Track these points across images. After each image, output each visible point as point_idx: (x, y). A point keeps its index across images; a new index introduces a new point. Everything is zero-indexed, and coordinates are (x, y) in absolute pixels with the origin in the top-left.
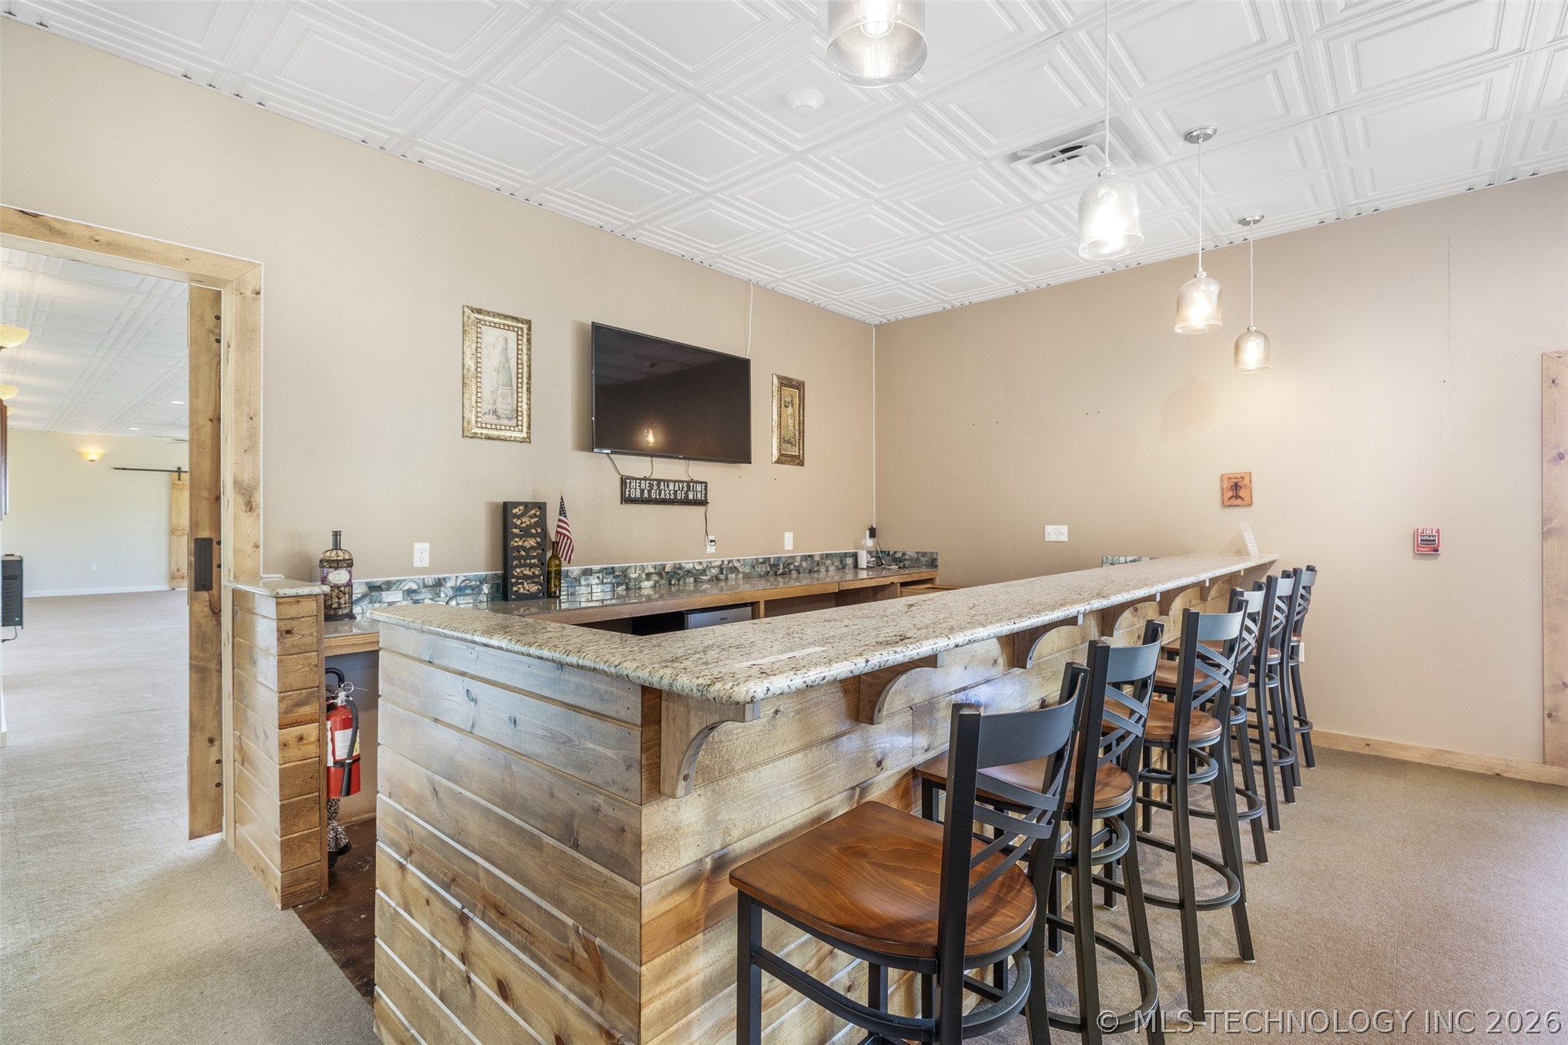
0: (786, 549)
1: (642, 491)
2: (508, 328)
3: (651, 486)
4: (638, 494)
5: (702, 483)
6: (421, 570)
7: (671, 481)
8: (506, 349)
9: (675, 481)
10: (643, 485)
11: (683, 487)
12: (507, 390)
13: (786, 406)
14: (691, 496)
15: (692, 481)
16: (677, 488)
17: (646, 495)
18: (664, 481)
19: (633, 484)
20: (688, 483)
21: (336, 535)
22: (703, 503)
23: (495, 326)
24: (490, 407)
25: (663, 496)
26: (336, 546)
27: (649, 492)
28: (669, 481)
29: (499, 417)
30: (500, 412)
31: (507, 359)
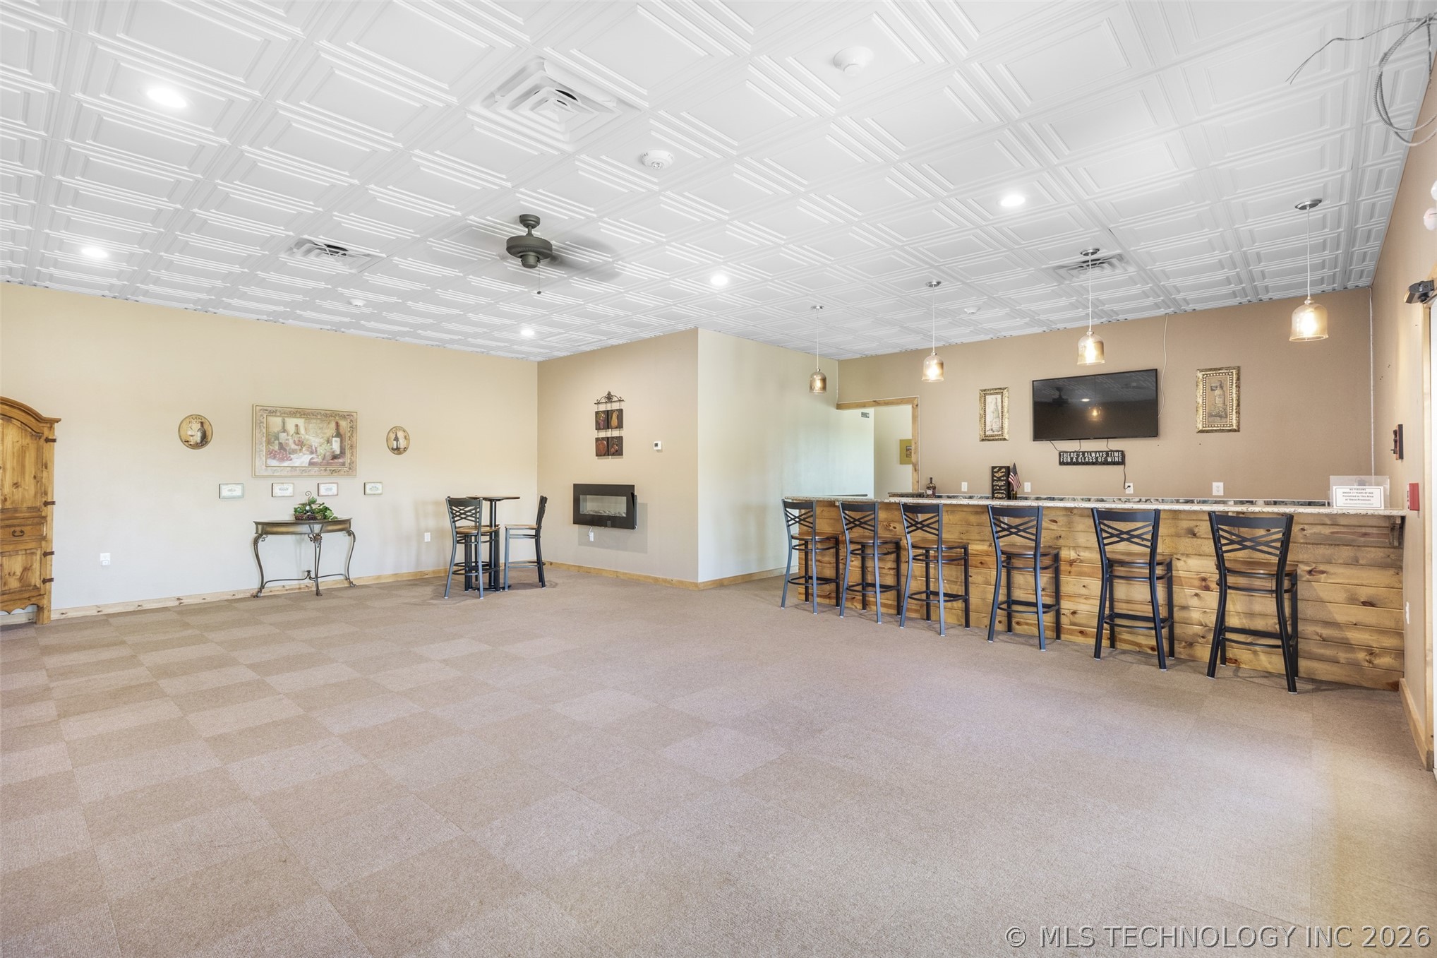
0: (1214, 494)
1: (1072, 459)
2: (997, 393)
3: (1078, 456)
4: (1069, 460)
5: (1118, 451)
6: (965, 493)
7: (1093, 452)
8: (996, 403)
9: (1096, 452)
10: (1072, 455)
11: (1103, 455)
12: (997, 420)
13: (1212, 390)
14: (1109, 459)
15: (1111, 451)
16: (1098, 455)
17: (1074, 460)
18: (1088, 452)
19: (1065, 455)
20: (1107, 453)
21: (931, 479)
22: (1122, 463)
23: (991, 394)
24: (990, 428)
25: (1087, 460)
26: (931, 483)
27: (1077, 459)
28: (1091, 452)
29: (993, 432)
30: (994, 429)
31: (997, 406)
